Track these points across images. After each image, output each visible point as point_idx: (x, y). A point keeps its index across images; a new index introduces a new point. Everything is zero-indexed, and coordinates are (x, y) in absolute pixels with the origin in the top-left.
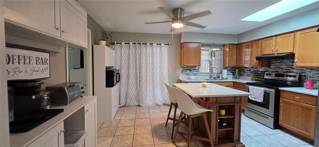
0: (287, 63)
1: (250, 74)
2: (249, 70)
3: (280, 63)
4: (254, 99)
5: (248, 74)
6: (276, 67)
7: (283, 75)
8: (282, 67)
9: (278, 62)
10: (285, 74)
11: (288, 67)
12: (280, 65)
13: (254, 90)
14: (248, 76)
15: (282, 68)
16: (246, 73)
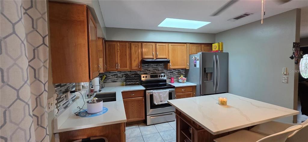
0: (153, 66)
1: (116, 79)
2: (114, 75)
3: (148, 66)
4: (161, 103)
5: (113, 79)
6: (145, 70)
7: (156, 76)
8: (149, 69)
9: (146, 65)
10: (157, 75)
11: (154, 69)
12: (148, 68)
13: (161, 94)
14: (113, 82)
15: (150, 71)
16: (110, 79)
